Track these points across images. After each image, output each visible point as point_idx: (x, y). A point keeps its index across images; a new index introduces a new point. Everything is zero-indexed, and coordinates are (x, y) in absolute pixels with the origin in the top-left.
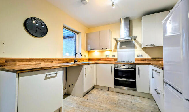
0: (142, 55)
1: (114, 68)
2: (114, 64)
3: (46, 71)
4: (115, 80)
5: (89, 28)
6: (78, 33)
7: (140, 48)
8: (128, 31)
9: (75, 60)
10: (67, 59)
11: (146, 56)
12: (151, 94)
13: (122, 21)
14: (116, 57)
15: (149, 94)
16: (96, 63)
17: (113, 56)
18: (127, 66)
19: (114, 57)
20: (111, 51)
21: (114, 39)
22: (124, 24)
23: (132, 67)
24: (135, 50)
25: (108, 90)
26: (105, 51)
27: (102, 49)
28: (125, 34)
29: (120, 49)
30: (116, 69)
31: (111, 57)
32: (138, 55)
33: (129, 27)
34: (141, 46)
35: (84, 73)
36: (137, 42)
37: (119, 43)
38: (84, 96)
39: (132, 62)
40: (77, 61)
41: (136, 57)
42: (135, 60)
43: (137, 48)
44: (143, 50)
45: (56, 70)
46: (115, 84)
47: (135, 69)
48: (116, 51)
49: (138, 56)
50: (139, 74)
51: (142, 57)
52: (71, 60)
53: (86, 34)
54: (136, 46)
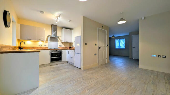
4: (51, 58)
8: (56, 33)
9: (20, 48)
11: (63, 46)
14: (47, 46)
17: (45, 45)
20: (44, 42)
24: (58, 43)
25: (46, 66)
27: (39, 40)
28: (54, 34)
29: (50, 41)
30: (52, 52)
31: (43, 46)
34: (61, 41)
36: (60, 39)
37: (49, 38)
41: (59, 46)
44: (62, 43)
46: (51, 61)
47: (61, 52)
48: (47, 42)
49: (60, 46)
50: (63, 54)
53: (19, 24)
54: (59, 41)
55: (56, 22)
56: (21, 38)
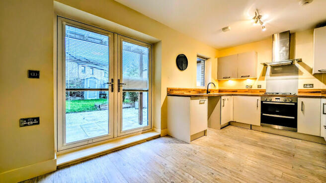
0: (312, 85)
1: (262, 102)
2: (262, 96)
3: (200, 98)
4: (262, 114)
5: (219, 50)
6: (207, 59)
7: (309, 74)
8: (286, 51)
9: (208, 91)
10: (199, 89)
12: (323, 138)
13: (277, 37)
14: (263, 87)
15: (320, 137)
16: (233, 95)
17: (258, 86)
18: (282, 99)
19: (260, 87)
21: (261, 64)
22: (279, 42)
23: (290, 100)
24: (299, 76)
25: (251, 129)
26: (246, 79)
27: (242, 77)
28: (280, 56)
29: (271, 76)
30: (264, 102)
31: (255, 87)
32: (304, 85)
33: (288, 45)
34: (311, 71)
35: (222, 105)
36: (304, 66)
37: (269, 68)
38: (221, 129)
39: (292, 94)
40: (209, 92)
41: (301, 87)
42: (299, 92)
43: (304, 74)
44: (315, 76)
45: (204, 98)
46: (262, 121)
47: (296, 104)
48: (264, 80)
49: (306, 85)
50: (302, 110)
51: (313, 87)
52: (203, 91)
53: (217, 59)
54: (301, 71)
55: (264, 30)
56: (221, 77)
